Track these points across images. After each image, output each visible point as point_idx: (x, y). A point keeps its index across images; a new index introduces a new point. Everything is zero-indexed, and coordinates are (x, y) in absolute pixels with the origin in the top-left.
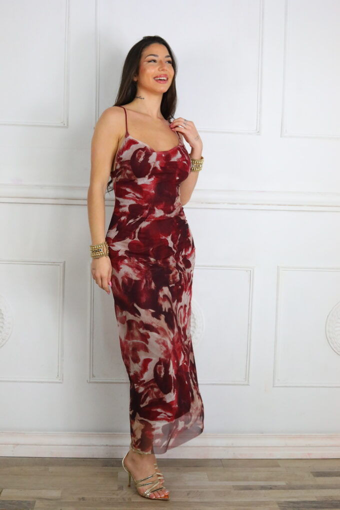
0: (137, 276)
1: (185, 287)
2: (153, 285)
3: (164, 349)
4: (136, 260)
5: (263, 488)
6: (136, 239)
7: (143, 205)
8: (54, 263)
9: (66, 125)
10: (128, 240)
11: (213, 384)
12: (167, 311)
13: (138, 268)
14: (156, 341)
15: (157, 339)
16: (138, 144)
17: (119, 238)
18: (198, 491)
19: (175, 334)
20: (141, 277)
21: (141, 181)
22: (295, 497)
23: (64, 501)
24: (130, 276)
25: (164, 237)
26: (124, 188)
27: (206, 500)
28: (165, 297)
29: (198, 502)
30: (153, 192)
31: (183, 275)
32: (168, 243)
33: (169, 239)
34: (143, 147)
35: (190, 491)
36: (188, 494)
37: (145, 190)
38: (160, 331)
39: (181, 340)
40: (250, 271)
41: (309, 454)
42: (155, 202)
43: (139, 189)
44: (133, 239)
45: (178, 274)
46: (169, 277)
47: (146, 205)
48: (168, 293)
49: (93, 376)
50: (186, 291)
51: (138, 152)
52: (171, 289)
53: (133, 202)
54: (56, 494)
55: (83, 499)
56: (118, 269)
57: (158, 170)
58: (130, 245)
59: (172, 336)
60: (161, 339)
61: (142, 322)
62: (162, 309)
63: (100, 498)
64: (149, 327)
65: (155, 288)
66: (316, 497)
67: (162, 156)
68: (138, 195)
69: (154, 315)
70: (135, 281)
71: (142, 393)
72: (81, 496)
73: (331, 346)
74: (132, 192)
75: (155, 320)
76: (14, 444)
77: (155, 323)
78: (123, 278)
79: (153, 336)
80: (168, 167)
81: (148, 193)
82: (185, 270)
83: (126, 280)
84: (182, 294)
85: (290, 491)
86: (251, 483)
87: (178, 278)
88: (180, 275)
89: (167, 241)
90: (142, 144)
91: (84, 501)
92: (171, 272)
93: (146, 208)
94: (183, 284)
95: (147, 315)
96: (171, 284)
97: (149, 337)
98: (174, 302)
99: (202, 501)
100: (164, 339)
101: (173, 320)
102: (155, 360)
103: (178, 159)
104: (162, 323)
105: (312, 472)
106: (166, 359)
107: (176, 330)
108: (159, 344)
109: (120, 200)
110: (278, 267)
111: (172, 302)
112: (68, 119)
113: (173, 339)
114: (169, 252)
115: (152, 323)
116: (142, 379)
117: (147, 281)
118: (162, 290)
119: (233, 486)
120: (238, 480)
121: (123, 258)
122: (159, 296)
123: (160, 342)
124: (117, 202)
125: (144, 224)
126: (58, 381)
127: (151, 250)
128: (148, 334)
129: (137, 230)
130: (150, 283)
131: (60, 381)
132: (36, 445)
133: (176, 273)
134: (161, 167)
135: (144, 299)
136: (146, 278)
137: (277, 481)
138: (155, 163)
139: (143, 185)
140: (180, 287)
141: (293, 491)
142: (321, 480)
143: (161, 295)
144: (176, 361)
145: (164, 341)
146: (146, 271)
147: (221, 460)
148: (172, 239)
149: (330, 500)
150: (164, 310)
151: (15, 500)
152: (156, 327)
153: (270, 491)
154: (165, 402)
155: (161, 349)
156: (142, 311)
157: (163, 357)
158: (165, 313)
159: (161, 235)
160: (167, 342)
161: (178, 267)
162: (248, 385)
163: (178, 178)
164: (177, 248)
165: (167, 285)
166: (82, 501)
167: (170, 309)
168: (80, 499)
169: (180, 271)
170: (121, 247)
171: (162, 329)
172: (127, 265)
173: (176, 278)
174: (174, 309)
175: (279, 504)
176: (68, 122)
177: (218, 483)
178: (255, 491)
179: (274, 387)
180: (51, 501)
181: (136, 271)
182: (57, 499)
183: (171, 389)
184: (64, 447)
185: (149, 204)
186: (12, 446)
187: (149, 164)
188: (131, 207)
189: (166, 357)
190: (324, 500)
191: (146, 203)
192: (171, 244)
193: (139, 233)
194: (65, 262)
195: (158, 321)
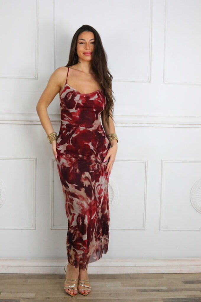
0: (68, 165)
1: (102, 173)
2: (78, 171)
3: (82, 208)
4: (70, 156)
5: (154, 290)
6: (71, 144)
7: (73, 124)
8: (30, 159)
9: (37, 78)
10: (66, 144)
11: (124, 230)
12: (87, 186)
13: (70, 160)
14: (77, 203)
15: (77, 202)
16: (70, 89)
17: (61, 143)
18: (116, 293)
19: (92, 201)
20: (71, 165)
21: (71, 111)
22: (173, 296)
23: (37, 299)
24: (65, 165)
25: (86, 143)
26: (64, 114)
27: (120, 298)
28: (86, 178)
29: (116, 299)
30: (78, 117)
31: (100, 166)
32: (90, 147)
33: (90, 144)
34: (72, 91)
35: (111, 293)
36: (110, 295)
37: (73, 115)
38: (79, 198)
39: (97, 205)
40: (146, 163)
41: (181, 270)
42: (79, 123)
43: (70, 115)
44: (69, 144)
45: (97, 165)
46: (89, 166)
47: (74, 124)
48: (89, 176)
49: (54, 226)
50: (102, 176)
51: (69, 94)
52: (91, 174)
53: (67, 123)
54: (32, 295)
55: (48, 298)
56: (59, 160)
57: (82, 105)
58: (67, 147)
59: (89, 201)
60: (80, 202)
61: (69, 191)
62: (83, 185)
63: (58, 298)
64: (73, 195)
65: (79, 172)
66: (185, 296)
67: (84, 97)
68: (70, 119)
69: (76, 188)
70: (67, 167)
71: (73, 233)
72: (47, 296)
73: (193, 207)
74: (67, 117)
75: (77, 191)
76: (7, 266)
77: (77, 193)
78: (61, 165)
79: (75, 200)
80: (87, 103)
81: (75, 117)
82: (102, 163)
83: (63, 167)
84: (99, 177)
85: (170, 292)
86: (147, 288)
87: (96, 168)
88: (98, 166)
89: (89, 145)
90: (72, 89)
91: (49, 300)
92: (91, 164)
93: (75, 126)
94: (101, 171)
95: (72, 187)
96: (91, 171)
97: (73, 201)
98: (93, 181)
99: (118, 298)
100: (82, 202)
101: (92, 192)
102: (77, 215)
103: (95, 99)
104: (82, 192)
105: (182, 281)
106: (82, 214)
107: (93, 198)
108: (78, 205)
109: (63, 121)
110: (162, 160)
111: (91, 181)
112: (38, 74)
113: (90, 203)
114: (91, 152)
115: (75, 192)
116: (72, 225)
117: (74, 168)
118: (84, 174)
119: (136, 290)
120: (139, 286)
121: (63, 154)
122: (82, 177)
123: (79, 203)
124: (62, 122)
125: (74, 135)
126: (33, 228)
127: (79, 150)
128: (73, 199)
129: (71, 139)
130: (76, 170)
131: (34, 229)
132: (20, 266)
133: (95, 165)
134: (83, 103)
135: (71, 178)
136: (74, 166)
137: (162, 286)
138: (78, 101)
139: (72, 112)
140: (98, 173)
141: (172, 292)
142: (188, 286)
143: (83, 176)
144: (89, 216)
145: (82, 203)
146: (75, 163)
147: (129, 274)
148: (92, 145)
149: (194, 297)
150: (84, 186)
151: (9, 299)
152: (78, 195)
153: (158, 292)
154: (83, 240)
155: (80, 208)
156: (69, 185)
157: (80, 213)
158: (85, 187)
159: (84, 142)
160: (84, 204)
161: (96, 161)
162: (145, 230)
163: (95, 110)
164: (96, 150)
165: (88, 171)
166: (47, 299)
167: (90, 186)
168: (46, 298)
169: (98, 164)
170: (62, 148)
171: (81, 196)
172: (64, 158)
173: (95, 167)
174: (93, 186)
175: (164, 300)
176: (38, 76)
177: (128, 288)
178: (149, 292)
179: (160, 231)
180: (30, 300)
181: (68, 162)
182: (33, 299)
183: (86, 232)
184: (37, 267)
185: (76, 124)
186: (6, 267)
187: (75, 101)
188: (67, 125)
189: (82, 213)
190: (190, 297)
191: (74, 123)
192: (92, 148)
193: (72, 140)
194: (36, 158)
195: (79, 191)
